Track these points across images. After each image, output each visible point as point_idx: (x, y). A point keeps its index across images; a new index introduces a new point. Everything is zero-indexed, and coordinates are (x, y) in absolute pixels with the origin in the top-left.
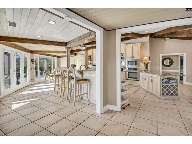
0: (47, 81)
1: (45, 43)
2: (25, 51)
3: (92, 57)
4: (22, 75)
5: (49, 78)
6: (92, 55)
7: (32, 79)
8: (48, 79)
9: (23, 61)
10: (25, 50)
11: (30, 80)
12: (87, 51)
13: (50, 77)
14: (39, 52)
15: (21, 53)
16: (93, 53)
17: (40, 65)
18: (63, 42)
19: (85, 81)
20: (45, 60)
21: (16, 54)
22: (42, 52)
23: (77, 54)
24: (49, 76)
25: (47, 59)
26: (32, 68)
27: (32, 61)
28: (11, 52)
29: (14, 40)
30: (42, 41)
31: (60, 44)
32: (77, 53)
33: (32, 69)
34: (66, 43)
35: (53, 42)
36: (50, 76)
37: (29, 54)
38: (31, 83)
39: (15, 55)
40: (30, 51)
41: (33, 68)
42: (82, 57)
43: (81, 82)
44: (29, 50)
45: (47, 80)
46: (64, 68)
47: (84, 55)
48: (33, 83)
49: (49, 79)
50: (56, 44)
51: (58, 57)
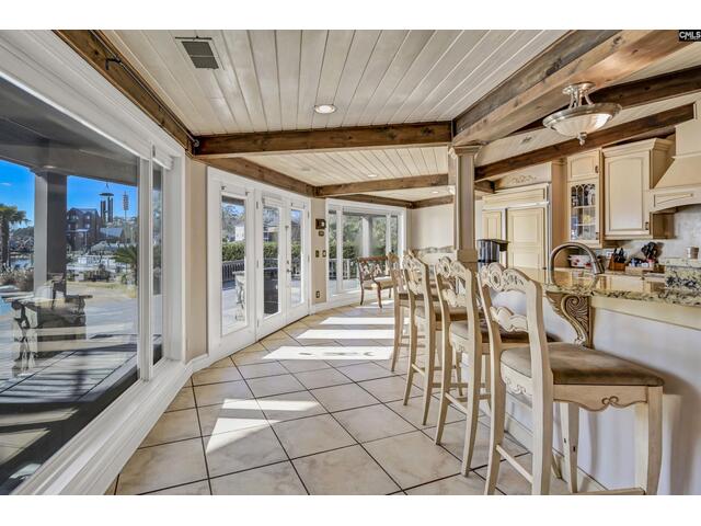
0: (368, 303)
1: (354, 140)
2: (292, 189)
3: (596, 192)
4: (283, 276)
5: (375, 291)
6: (597, 182)
7: (317, 294)
8: (371, 294)
9: (287, 227)
10: (293, 185)
11: (311, 295)
12: (563, 163)
13: (380, 289)
14: (340, 190)
15: (279, 198)
16: (602, 170)
17: (344, 240)
18: (435, 123)
19: (637, 392)
20: (365, 223)
21: (263, 200)
22: (351, 188)
23: (502, 185)
24: (375, 286)
25: (371, 218)
26: (317, 252)
27: (319, 224)
28: (247, 193)
29: (242, 144)
30: (341, 130)
31: (419, 133)
32: (499, 181)
33: (317, 256)
34: (455, 121)
35: (386, 127)
36: (378, 283)
37: (307, 200)
38: (314, 309)
39: (261, 205)
40: (310, 190)
41: (321, 253)
42: (532, 198)
43: (597, 392)
44: (308, 185)
45: (371, 298)
46: (446, 262)
47: (545, 186)
48: (322, 307)
49: (376, 297)
50: (400, 135)
51: (410, 207)
